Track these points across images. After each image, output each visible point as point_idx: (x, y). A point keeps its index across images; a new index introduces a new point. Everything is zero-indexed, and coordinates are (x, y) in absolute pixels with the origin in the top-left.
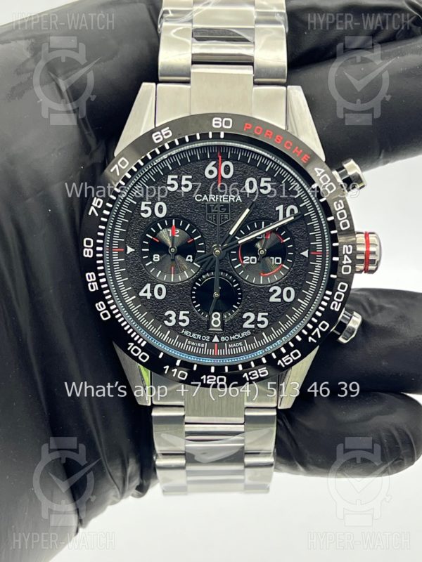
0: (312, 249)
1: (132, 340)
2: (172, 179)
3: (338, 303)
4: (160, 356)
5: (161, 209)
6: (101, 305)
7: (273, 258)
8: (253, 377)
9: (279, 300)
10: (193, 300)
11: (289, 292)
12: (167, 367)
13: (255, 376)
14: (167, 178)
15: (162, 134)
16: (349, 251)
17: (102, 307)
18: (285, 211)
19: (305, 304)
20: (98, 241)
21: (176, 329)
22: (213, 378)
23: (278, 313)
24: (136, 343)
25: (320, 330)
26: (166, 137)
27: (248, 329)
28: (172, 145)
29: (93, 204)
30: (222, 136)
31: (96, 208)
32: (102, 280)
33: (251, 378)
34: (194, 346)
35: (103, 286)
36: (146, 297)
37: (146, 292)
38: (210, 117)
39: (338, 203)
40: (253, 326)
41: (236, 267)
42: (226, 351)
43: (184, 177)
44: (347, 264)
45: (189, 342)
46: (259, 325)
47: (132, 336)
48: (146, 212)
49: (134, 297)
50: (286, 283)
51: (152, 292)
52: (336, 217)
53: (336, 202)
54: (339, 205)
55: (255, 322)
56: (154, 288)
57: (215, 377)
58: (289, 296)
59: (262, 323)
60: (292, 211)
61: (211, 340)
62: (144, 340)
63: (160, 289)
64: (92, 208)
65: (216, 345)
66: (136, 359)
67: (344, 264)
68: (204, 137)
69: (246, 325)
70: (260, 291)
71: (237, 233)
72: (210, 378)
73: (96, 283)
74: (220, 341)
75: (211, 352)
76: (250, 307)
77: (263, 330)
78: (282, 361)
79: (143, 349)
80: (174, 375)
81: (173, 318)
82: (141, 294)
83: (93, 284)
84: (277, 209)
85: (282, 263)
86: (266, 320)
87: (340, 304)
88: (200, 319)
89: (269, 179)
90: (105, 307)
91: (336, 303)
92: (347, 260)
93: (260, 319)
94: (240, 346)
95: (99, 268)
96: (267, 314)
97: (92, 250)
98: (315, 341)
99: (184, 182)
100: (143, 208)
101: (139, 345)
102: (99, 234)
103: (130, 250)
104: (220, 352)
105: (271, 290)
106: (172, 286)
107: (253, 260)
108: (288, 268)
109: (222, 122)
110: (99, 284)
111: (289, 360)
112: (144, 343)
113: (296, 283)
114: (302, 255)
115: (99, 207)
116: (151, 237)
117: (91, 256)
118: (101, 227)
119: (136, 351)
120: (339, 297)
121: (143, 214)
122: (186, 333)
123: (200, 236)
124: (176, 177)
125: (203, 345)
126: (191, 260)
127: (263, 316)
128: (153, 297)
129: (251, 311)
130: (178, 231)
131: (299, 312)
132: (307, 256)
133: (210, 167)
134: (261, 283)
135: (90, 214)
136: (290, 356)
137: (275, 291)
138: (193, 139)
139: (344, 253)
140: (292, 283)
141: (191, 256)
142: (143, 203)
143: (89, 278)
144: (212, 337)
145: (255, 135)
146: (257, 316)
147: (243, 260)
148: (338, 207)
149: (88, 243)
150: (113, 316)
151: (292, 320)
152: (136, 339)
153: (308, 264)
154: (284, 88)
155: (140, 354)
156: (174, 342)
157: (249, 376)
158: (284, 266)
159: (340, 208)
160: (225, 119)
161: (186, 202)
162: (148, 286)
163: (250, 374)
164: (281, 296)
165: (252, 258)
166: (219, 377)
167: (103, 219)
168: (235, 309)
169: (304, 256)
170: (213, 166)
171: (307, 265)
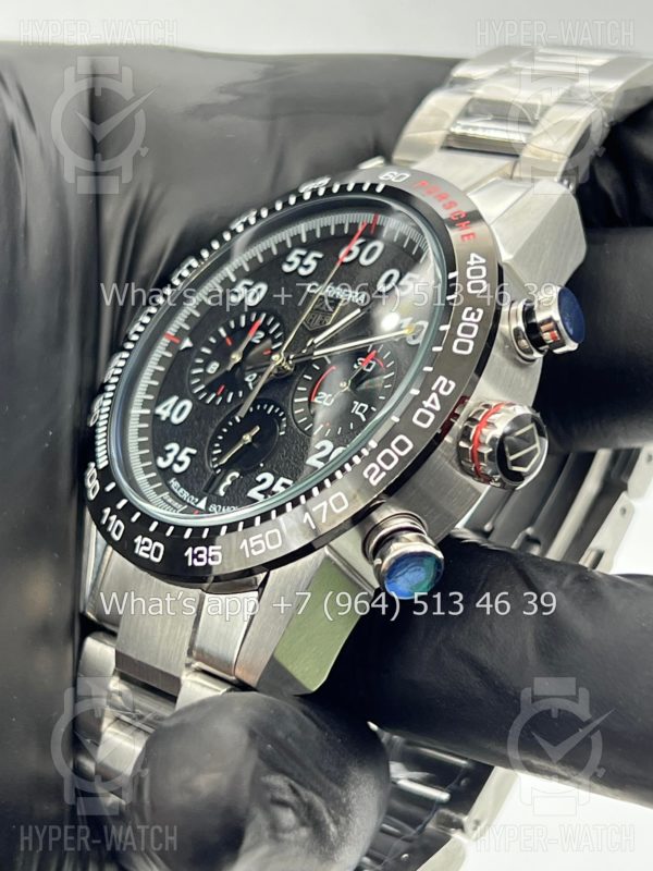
2: (297, 256)
3: (382, 470)
7: (357, 403)
8: (198, 560)
12: (108, 511)
13: (202, 559)
14: (292, 253)
16: (446, 389)
21: (166, 473)
22: (148, 545)
25: (329, 507)
27: (252, 500)
30: (379, 189)
33: (195, 560)
36: (161, 416)
37: (166, 408)
39: (474, 310)
41: (296, 401)
43: (313, 255)
44: (429, 409)
45: (167, 496)
49: (148, 411)
51: (173, 409)
52: (455, 328)
53: (470, 309)
54: (473, 314)
55: (268, 490)
56: (178, 404)
57: (151, 543)
63: (184, 408)
65: (197, 512)
67: (423, 407)
69: (253, 493)
72: (145, 544)
74: (207, 511)
79: (99, 475)
80: (110, 528)
81: (171, 456)
82: (159, 411)
87: (384, 474)
88: (203, 467)
91: (378, 470)
92: (433, 402)
93: (276, 488)
96: (289, 482)
98: (313, 526)
99: (308, 262)
100: (238, 289)
103: (187, 344)
105: (319, 446)
106: (202, 409)
108: (364, 420)
111: (260, 547)
116: (224, 335)
119: (92, 479)
120: (388, 459)
121: (232, 297)
122: (174, 484)
123: (280, 345)
124: (304, 253)
125: (180, 506)
127: (283, 484)
128: (169, 417)
129: (273, 472)
133: (352, 246)
136: (263, 538)
137: (323, 449)
139: (434, 388)
142: (243, 282)
146: (275, 482)
156: (148, 488)
157: (194, 556)
159: (471, 319)
160: (402, 174)
162: (174, 400)
163: (196, 551)
164: (326, 458)
166: (156, 545)
170: (358, 245)
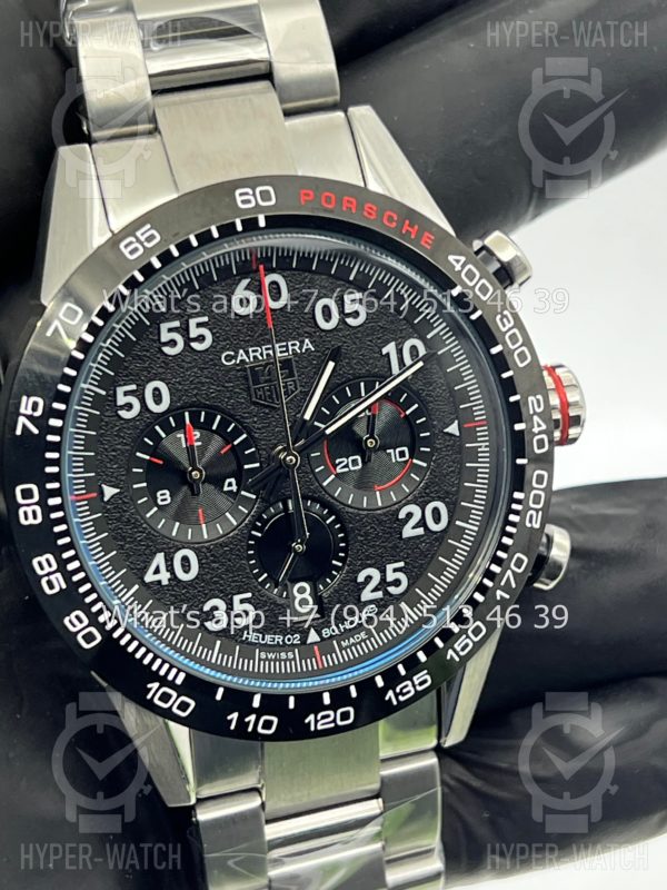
0: (465, 418)
1: (155, 677)
2: (170, 330)
3: (537, 511)
4: (219, 697)
5: (158, 398)
6: (78, 617)
7: (391, 451)
8: (404, 695)
9: (420, 531)
10: (253, 567)
11: (436, 513)
12: (235, 716)
13: (408, 692)
14: (159, 329)
15: (138, 240)
16: (539, 406)
17: (81, 621)
18: (400, 352)
19: (471, 528)
20: (50, 486)
22: (328, 716)
23: (422, 557)
24: (163, 681)
25: (513, 572)
26: (149, 245)
27: (371, 602)
28: (166, 258)
29: (22, 410)
30: (262, 223)
31: (30, 418)
32: (71, 567)
33: (401, 698)
34: (275, 660)
35: (76, 578)
36: (159, 582)
37: (157, 571)
38: (228, 188)
39: (503, 316)
40: (379, 594)
41: (325, 484)
42: (339, 656)
43: (193, 322)
44: (540, 433)
45: (263, 655)
46: (392, 590)
47: (154, 668)
48: (129, 407)
49: (136, 587)
50: (428, 495)
51: (170, 568)
52: (504, 344)
53: (499, 317)
54: (505, 320)
55: (383, 584)
56: (172, 560)
57: (331, 713)
58: (437, 519)
59: (397, 583)
60: (414, 349)
61: (304, 641)
62: (179, 671)
63: (185, 559)
64: (22, 420)
65: (316, 647)
66: (168, 714)
67: (535, 435)
68: (227, 231)
69: (367, 595)
70: (381, 523)
71: (318, 415)
72: (323, 717)
73: (59, 575)
74: (323, 639)
75: (312, 664)
76: (368, 558)
77: (399, 598)
78: (455, 651)
79: (181, 690)
80: (250, 729)
82: (149, 577)
83: (52, 577)
84: (384, 351)
85: (411, 457)
86: (401, 576)
87: (540, 514)
88: (275, 603)
89: (358, 295)
90: (86, 621)
91: (534, 513)
92: (539, 425)
93: (391, 577)
94: (364, 641)
95: (61, 542)
96: (401, 564)
97: (38, 509)
98: (507, 596)
99: (194, 332)
100: (121, 400)
101: (172, 685)
102: (49, 470)
103: (109, 492)
104: (327, 661)
105: (402, 515)
106: (208, 548)
107: (355, 462)
108: (425, 465)
109: (254, 195)
110: (67, 576)
111: (467, 645)
112: (182, 676)
113: (447, 493)
114: (447, 434)
115: (38, 413)
116: (147, 457)
117: (39, 520)
118: (49, 455)
119: (165, 698)
120: (537, 499)
121: (123, 414)
123: (244, 436)
124: (176, 324)
125: (290, 655)
126: (234, 488)
127: (395, 570)
128: (174, 577)
129: (370, 566)
130: (197, 434)
131: (463, 548)
132: (458, 434)
133: (241, 291)
134: (380, 504)
135: (19, 432)
136: (468, 637)
137: (410, 515)
138: (205, 238)
139: (531, 412)
140: (437, 492)
141: (233, 480)
142: (120, 391)
143: (42, 568)
144: (305, 634)
145: (326, 210)
146: (383, 572)
147: (335, 466)
148: (504, 326)
149: (27, 494)
150: (107, 635)
151: (453, 566)
152: (162, 673)
153: (461, 450)
154: (340, 114)
155: (174, 702)
156: (233, 661)
157: (396, 695)
158: (415, 461)
159: (508, 326)
160: (258, 189)
161: (206, 372)
162: (160, 559)
163: (398, 690)
164: (422, 523)
165: (351, 458)
166: (339, 712)
167: (51, 438)
168: (337, 569)
169: (451, 435)
170: (247, 288)
171: (458, 450)
